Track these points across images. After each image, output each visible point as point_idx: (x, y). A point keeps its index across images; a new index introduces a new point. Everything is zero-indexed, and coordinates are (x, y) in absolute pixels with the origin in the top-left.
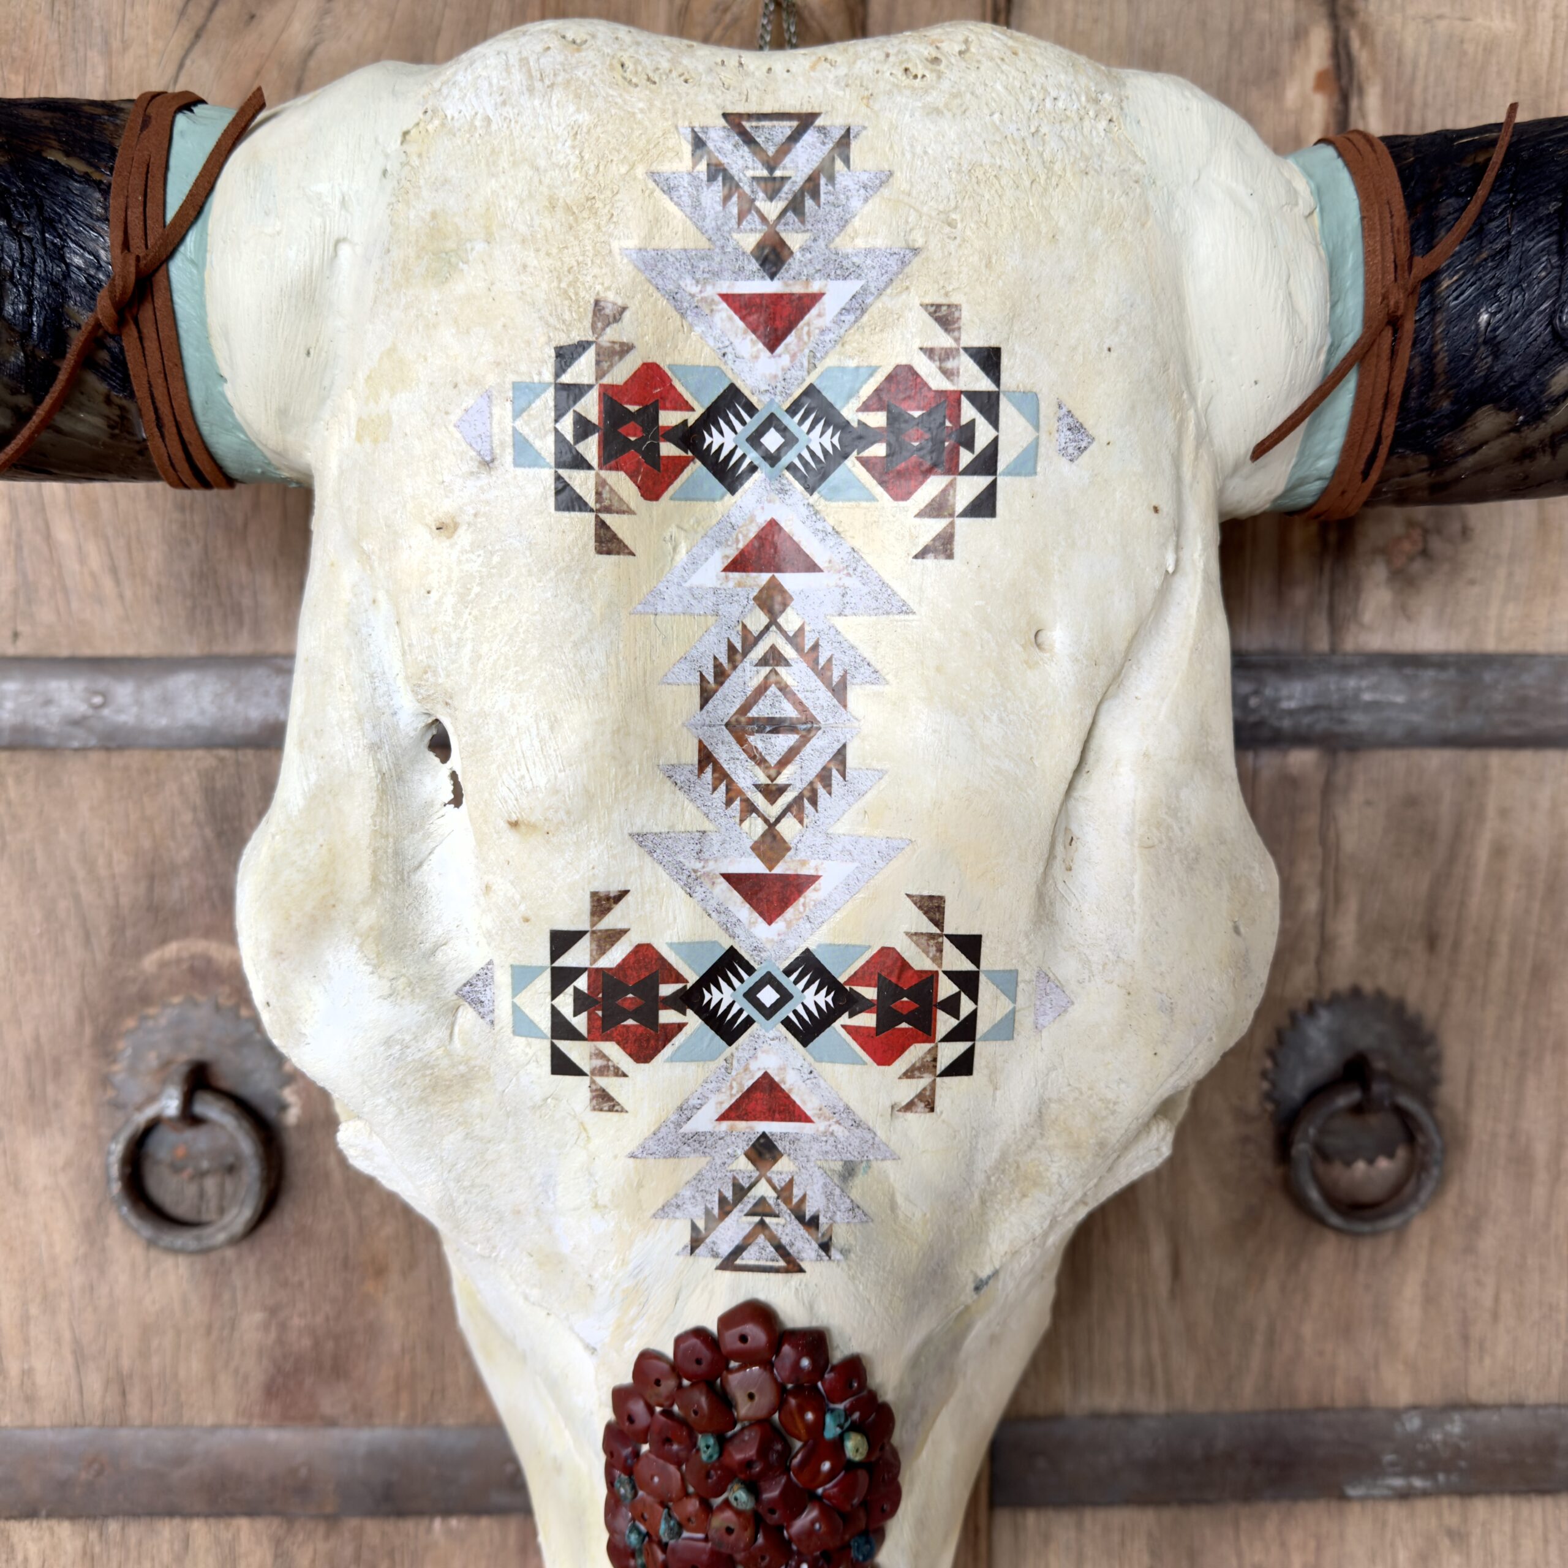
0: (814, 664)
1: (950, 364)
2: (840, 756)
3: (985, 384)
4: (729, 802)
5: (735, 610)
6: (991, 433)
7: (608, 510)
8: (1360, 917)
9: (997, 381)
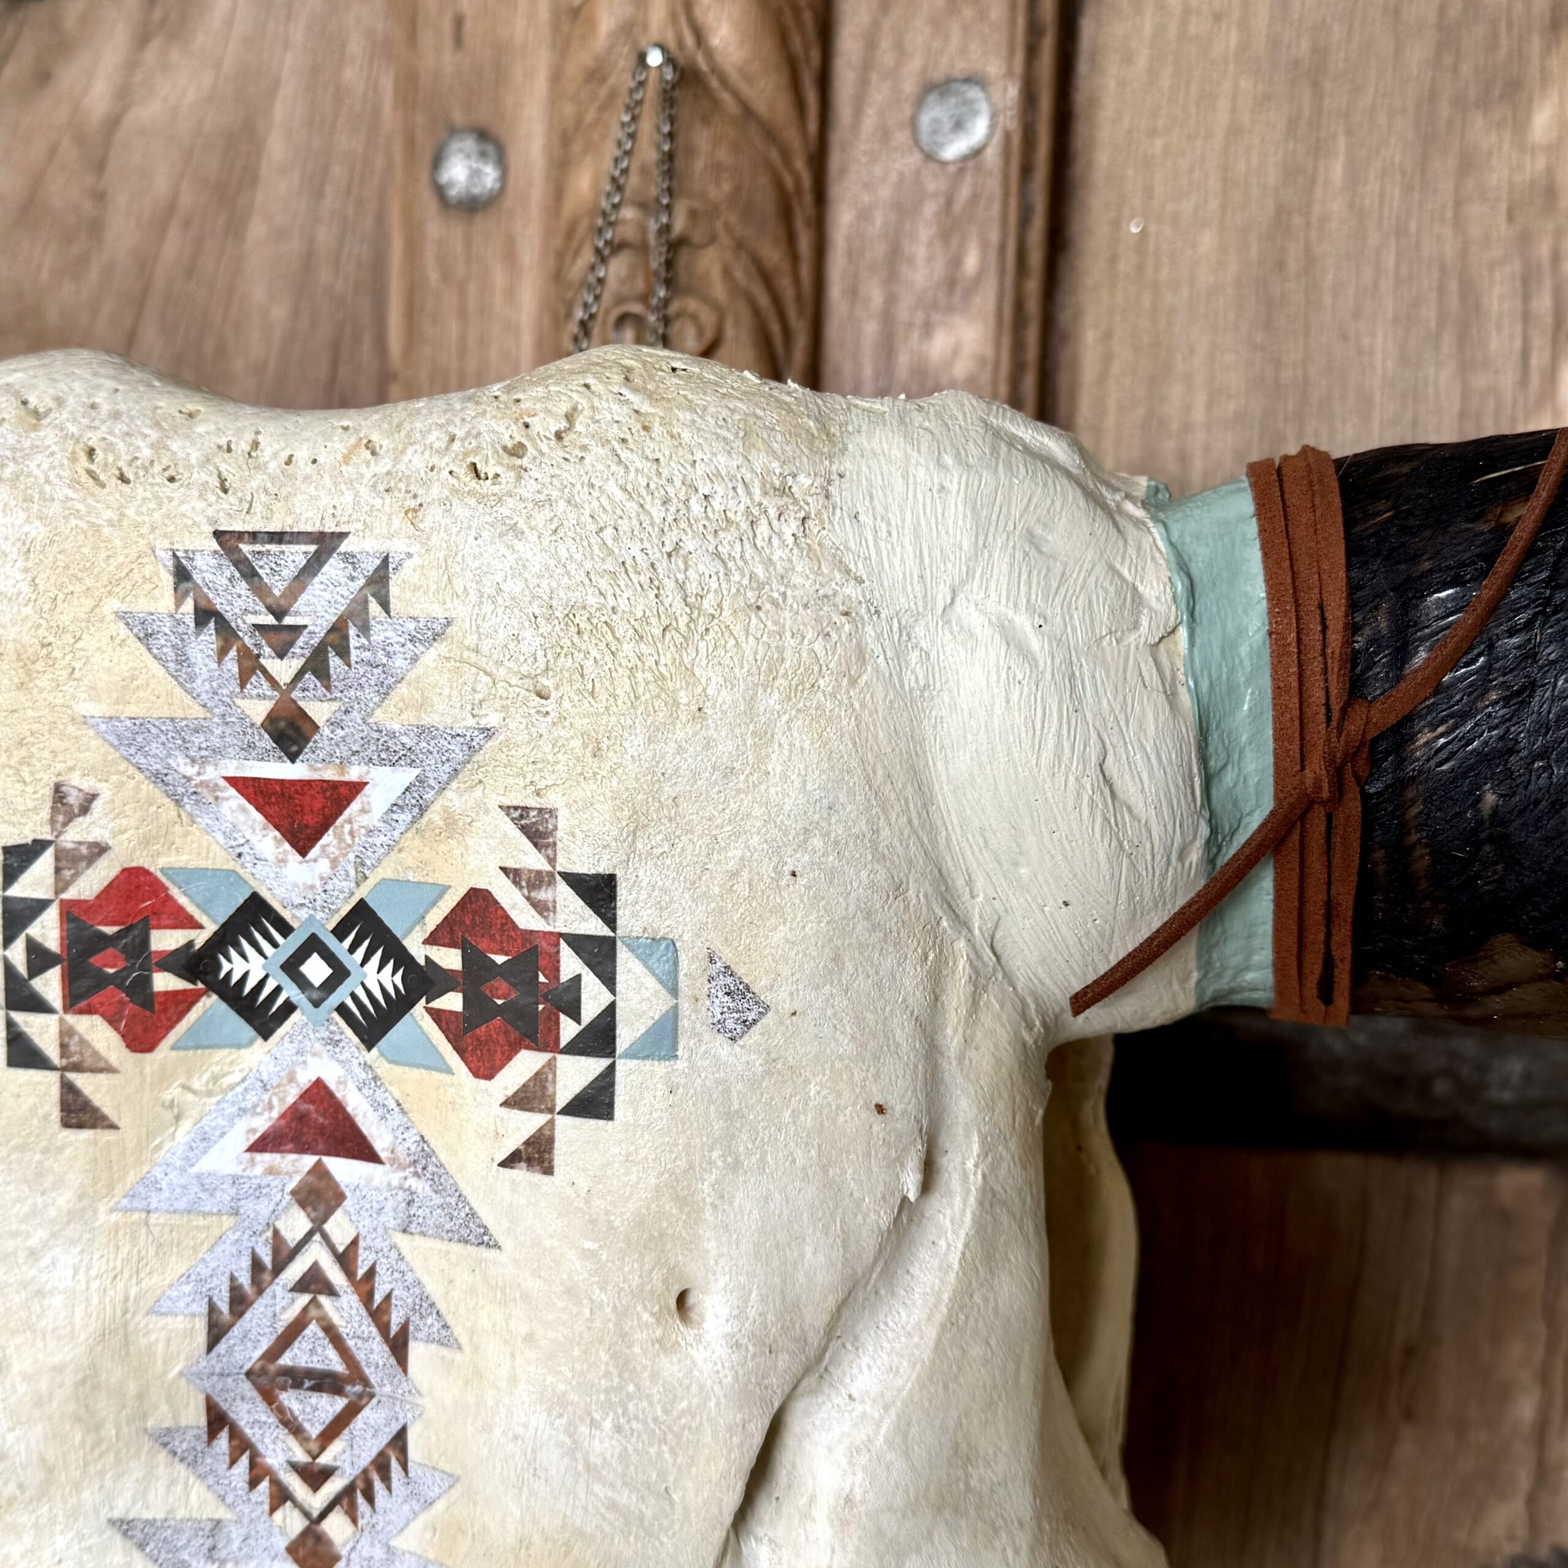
0: (367, 1298)
1: (542, 895)
2: (399, 1440)
3: (593, 926)
4: (253, 1483)
5: (264, 1209)
6: (606, 998)
7: (77, 1068)
9: (611, 921)
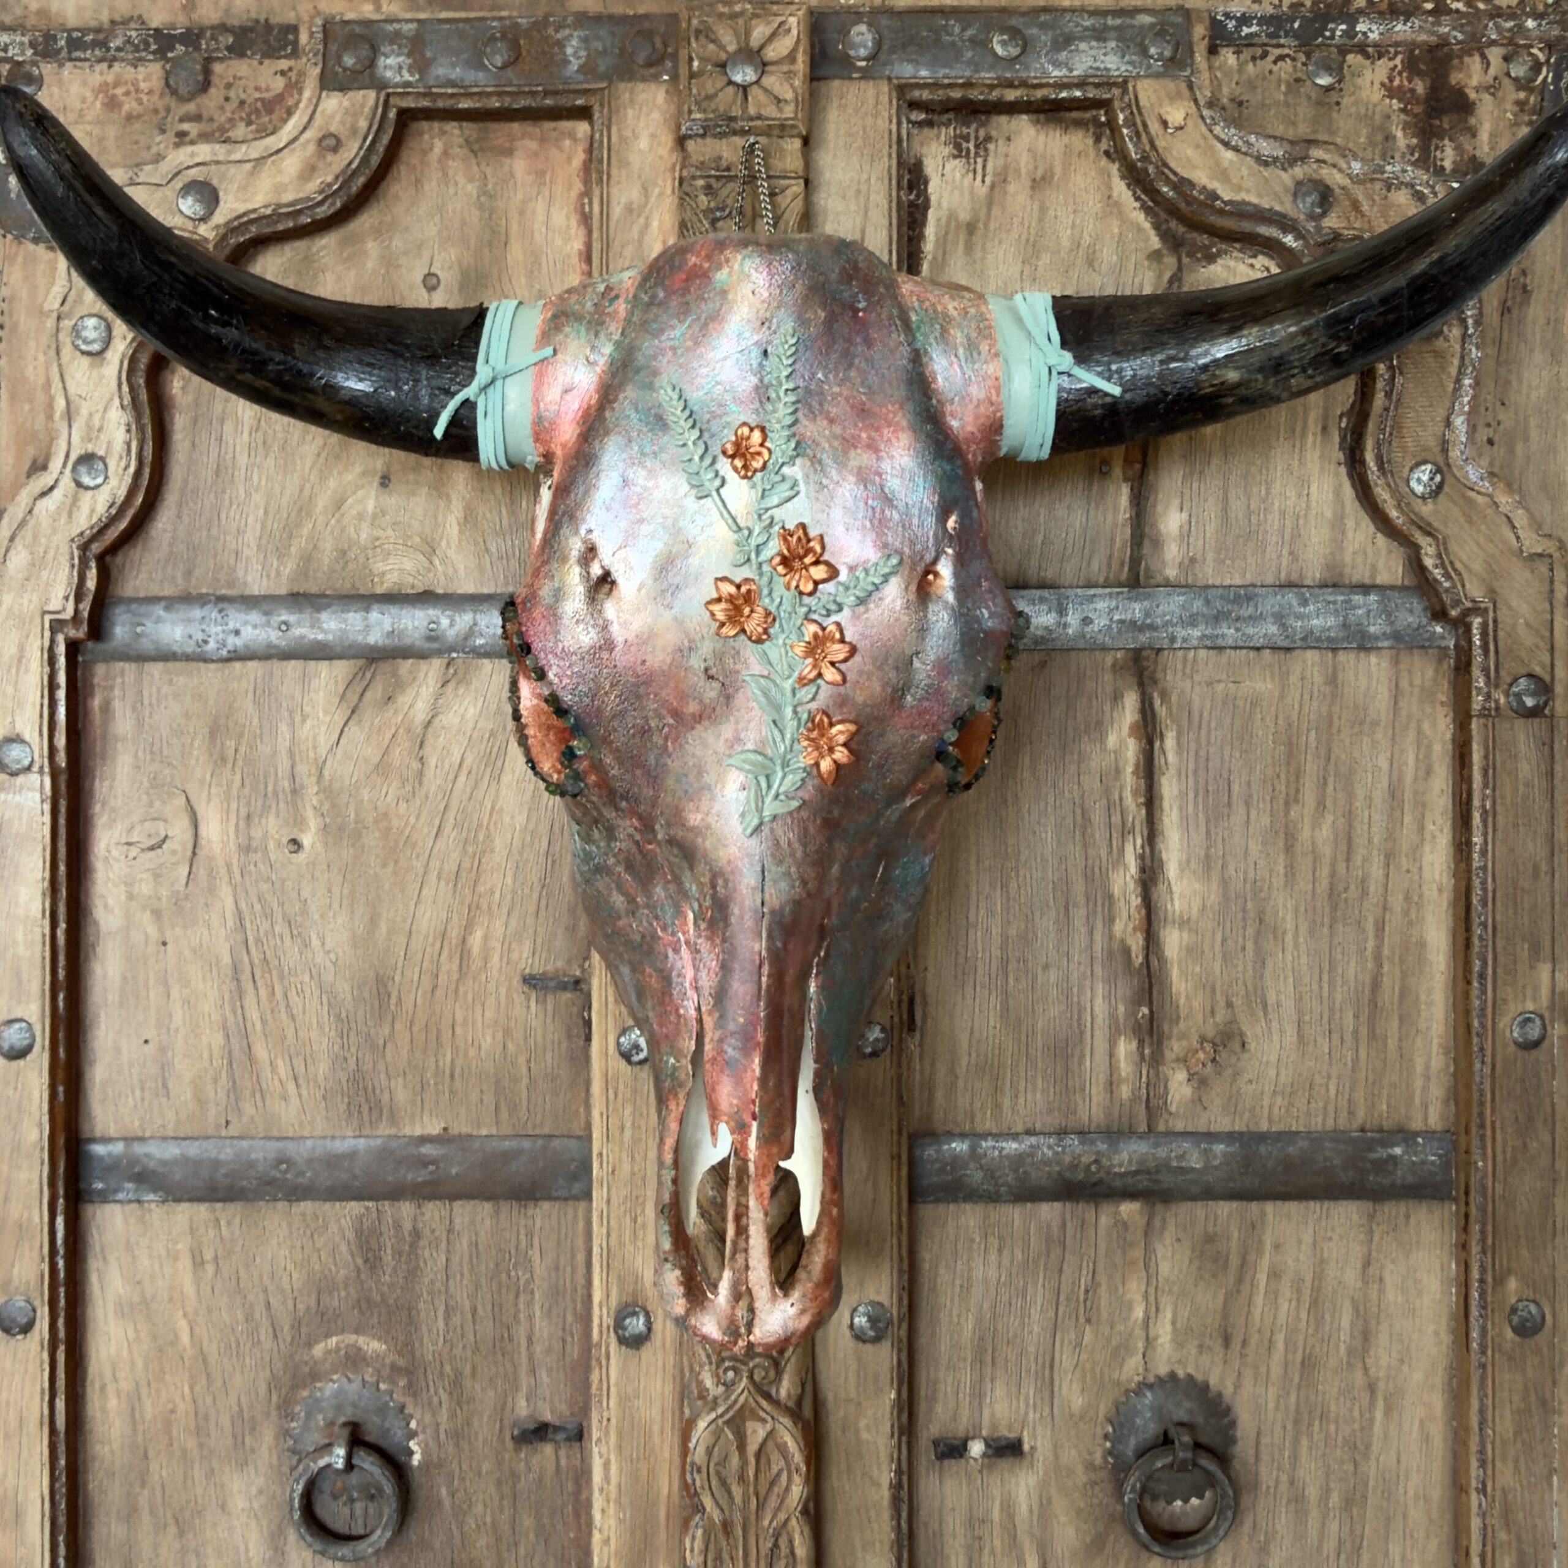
8: (1173, 1323)
